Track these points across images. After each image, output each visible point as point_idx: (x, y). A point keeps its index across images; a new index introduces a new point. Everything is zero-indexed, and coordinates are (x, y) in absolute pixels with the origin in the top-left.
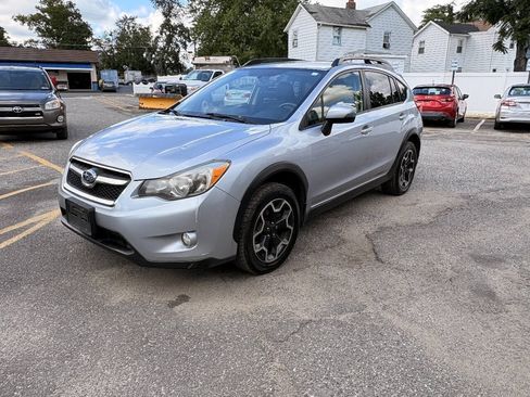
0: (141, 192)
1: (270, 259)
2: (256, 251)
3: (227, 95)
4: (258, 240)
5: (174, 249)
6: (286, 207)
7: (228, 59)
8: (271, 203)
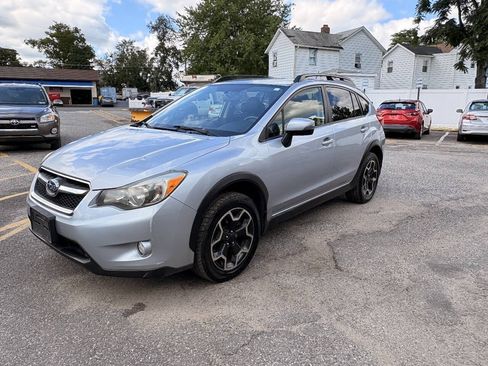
0: (100, 201)
1: (230, 266)
2: (214, 259)
3: (211, 109)
4: (217, 248)
5: (130, 257)
6: (245, 216)
7: (212, 77)
8: (229, 212)
